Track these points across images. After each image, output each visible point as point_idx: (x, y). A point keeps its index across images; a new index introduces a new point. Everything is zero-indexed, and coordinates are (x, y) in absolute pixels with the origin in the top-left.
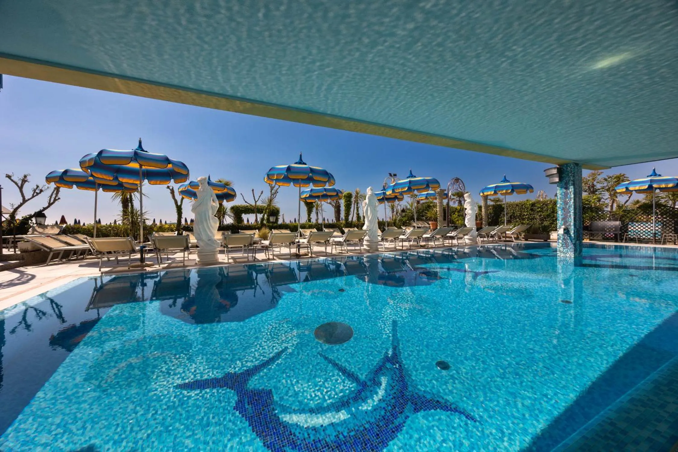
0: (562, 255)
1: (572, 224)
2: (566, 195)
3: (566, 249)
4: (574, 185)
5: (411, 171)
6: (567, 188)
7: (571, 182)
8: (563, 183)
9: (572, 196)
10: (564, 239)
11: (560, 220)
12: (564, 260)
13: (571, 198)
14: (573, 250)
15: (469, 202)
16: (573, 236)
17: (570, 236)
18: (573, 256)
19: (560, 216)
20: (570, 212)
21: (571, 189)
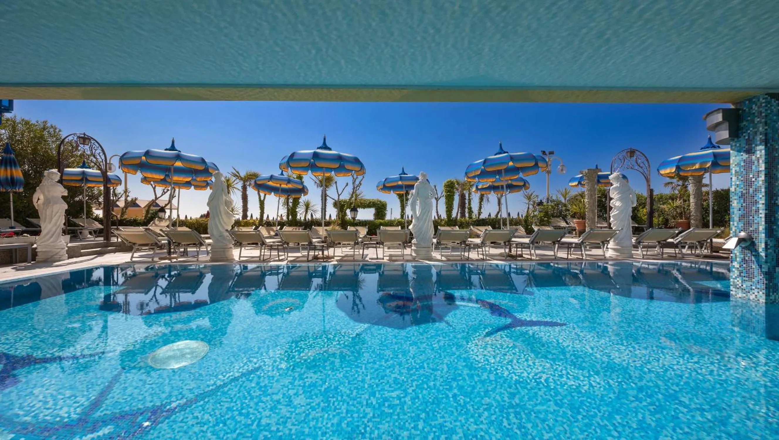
0: (740, 295)
1: (762, 228)
2: (748, 164)
3: (749, 284)
4: (766, 142)
5: (501, 145)
6: (750, 151)
7: (759, 137)
8: (743, 142)
9: (762, 167)
10: (744, 260)
11: (736, 218)
12: (743, 306)
13: (759, 172)
14: (764, 287)
15: (616, 188)
16: (763, 254)
17: (757, 256)
18: (763, 300)
19: (736, 211)
20: (756, 202)
21: (760, 151)
